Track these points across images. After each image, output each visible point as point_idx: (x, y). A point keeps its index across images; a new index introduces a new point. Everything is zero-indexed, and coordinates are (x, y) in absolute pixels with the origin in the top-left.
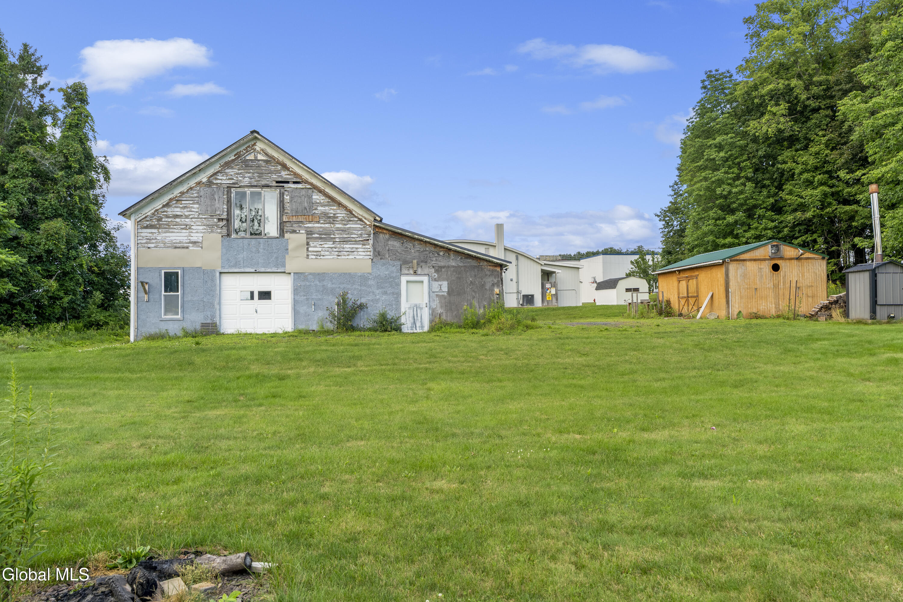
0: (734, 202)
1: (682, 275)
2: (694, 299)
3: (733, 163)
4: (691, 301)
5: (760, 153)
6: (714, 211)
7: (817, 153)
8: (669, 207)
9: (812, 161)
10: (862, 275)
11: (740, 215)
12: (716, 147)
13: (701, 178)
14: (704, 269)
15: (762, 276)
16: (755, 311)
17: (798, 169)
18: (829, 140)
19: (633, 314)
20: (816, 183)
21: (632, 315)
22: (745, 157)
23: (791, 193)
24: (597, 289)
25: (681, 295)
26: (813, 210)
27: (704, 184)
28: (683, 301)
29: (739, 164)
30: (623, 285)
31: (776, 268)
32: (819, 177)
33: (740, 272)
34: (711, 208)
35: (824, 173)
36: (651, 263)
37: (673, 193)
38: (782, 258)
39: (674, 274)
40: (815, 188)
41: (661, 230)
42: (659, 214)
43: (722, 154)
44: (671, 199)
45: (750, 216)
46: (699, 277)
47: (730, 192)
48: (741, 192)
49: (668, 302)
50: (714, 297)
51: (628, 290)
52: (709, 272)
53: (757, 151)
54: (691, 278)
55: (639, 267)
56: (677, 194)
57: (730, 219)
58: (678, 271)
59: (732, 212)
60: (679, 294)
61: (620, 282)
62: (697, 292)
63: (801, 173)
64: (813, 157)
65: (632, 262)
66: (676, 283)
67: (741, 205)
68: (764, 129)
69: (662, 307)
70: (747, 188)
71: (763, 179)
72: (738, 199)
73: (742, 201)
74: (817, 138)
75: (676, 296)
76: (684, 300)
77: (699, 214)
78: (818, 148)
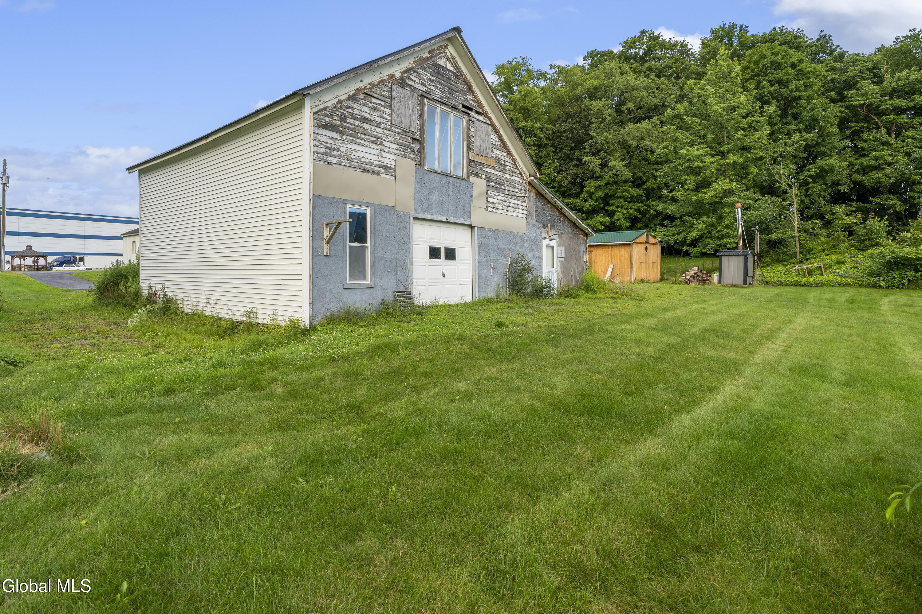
10: (735, 259)
14: (602, 247)
15: (642, 254)
16: (641, 277)
31: (646, 249)
33: (636, 250)
38: (649, 243)
50: (614, 267)
78: (549, 171)
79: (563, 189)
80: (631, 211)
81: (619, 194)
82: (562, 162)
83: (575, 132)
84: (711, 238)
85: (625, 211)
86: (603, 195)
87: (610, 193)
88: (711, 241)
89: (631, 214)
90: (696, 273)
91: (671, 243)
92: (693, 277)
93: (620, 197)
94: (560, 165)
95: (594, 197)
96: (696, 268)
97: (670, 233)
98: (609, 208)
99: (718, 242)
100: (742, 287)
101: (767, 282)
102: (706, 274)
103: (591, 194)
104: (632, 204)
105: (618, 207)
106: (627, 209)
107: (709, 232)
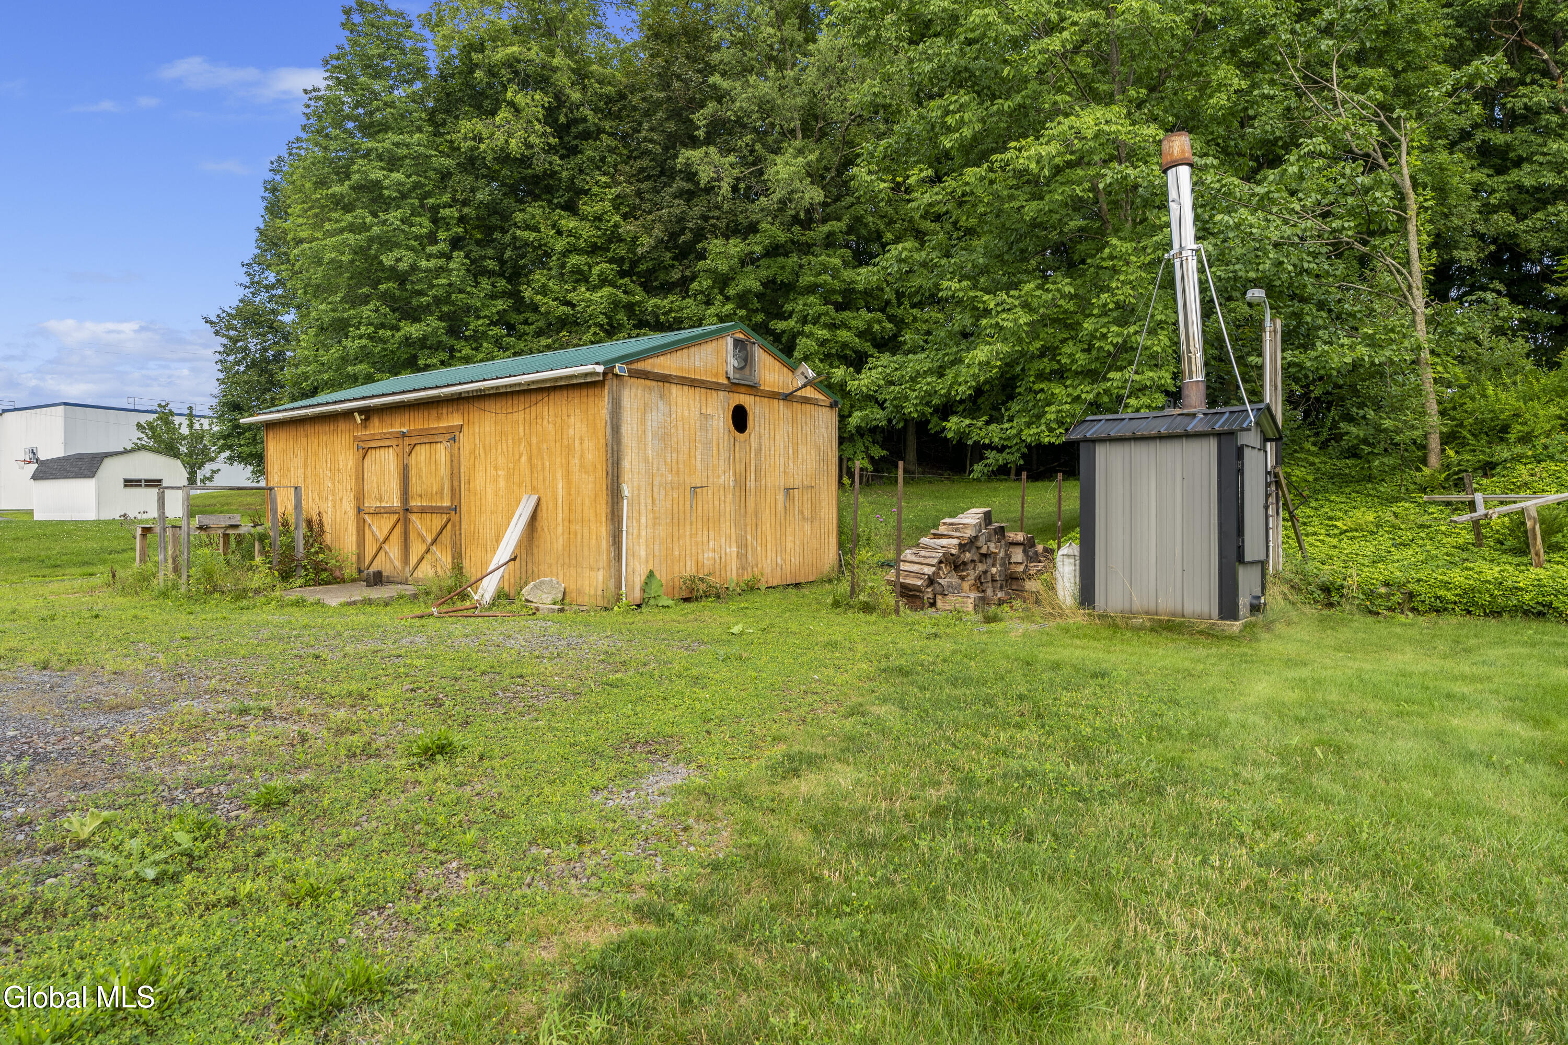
0: (421, 293)
1: (377, 427)
2: (437, 521)
3: (422, 206)
4: (424, 527)
5: (480, 196)
6: (371, 306)
7: (598, 218)
8: (238, 309)
9: (587, 232)
10: (1171, 453)
11: (431, 325)
12: (380, 158)
13: (343, 224)
14: (495, 406)
15: (708, 444)
16: (689, 569)
17: (560, 244)
18: (618, 196)
19: (164, 576)
20: (594, 279)
21: (158, 583)
22: (446, 198)
23: (544, 291)
24: (36, 477)
25: (371, 504)
26: (592, 330)
27: (351, 238)
28: (379, 527)
29: (435, 209)
30: (115, 471)
31: (740, 419)
32: (605, 266)
33: (654, 419)
34: (366, 299)
35: (610, 261)
36: (185, 431)
37: (246, 280)
38: (753, 389)
39: (343, 426)
40: (594, 288)
41: (218, 357)
42: (215, 320)
43: (398, 176)
44: (241, 293)
45: (454, 331)
46: (463, 438)
47: (414, 268)
48: (440, 271)
49: (315, 529)
50: (543, 514)
51: (130, 483)
52: (520, 416)
53: (473, 190)
54: (429, 438)
55: (156, 437)
56: (256, 285)
57: (414, 330)
58: (361, 411)
59: (414, 316)
60: (360, 497)
61: (108, 463)
62: (455, 492)
63: (565, 254)
64: (588, 224)
65: (139, 426)
66: (347, 459)
67: (437, 301)
68: (500, 136)
69: (291, 547)
70: (452, 265)
71: (484, 258)
72: (432, 286)
73: (441, 292)
74: (596, 189)
75: (349, 506)
76: (386, 523)
77: (333, 310)
78: (598, 208)
79: (643, 267)
80: (844, 335)
81: (807, 279)
82: (644, 186)
83: (676, 84)
84: (1060, 375)
85: (823, 333)
86: (756, 286)
87: (784, 277)
88: (1058, 390)
89: (845, 345)
90: (970, 544)
91: (909, 409)
92: (955, 563)
93: (812, 289)
94: (639, 193)
95: (731, 292)
96: (971, 517)
97: (908, 371)
98: (779, 325)
99: (1088, 392)
100: (1211, 635)
101: (1326, 589)
102: (1027, 545)
103: (723, 281)
104: (847, 314)
105: (804, 321)
106: (833, 327)
107: (1050, 351)
